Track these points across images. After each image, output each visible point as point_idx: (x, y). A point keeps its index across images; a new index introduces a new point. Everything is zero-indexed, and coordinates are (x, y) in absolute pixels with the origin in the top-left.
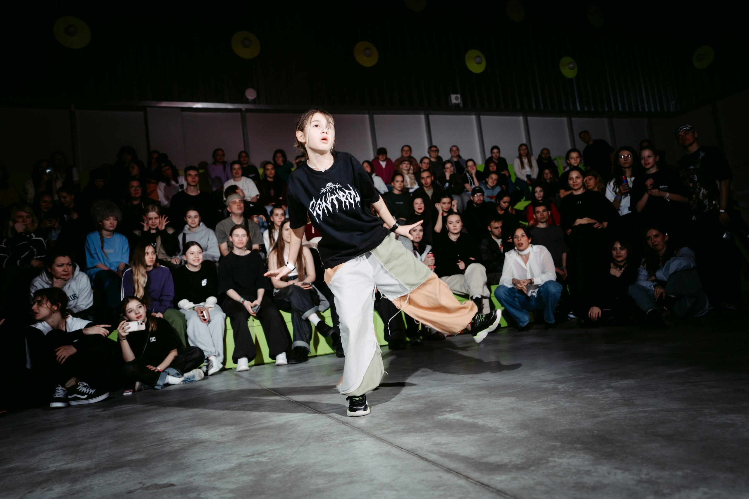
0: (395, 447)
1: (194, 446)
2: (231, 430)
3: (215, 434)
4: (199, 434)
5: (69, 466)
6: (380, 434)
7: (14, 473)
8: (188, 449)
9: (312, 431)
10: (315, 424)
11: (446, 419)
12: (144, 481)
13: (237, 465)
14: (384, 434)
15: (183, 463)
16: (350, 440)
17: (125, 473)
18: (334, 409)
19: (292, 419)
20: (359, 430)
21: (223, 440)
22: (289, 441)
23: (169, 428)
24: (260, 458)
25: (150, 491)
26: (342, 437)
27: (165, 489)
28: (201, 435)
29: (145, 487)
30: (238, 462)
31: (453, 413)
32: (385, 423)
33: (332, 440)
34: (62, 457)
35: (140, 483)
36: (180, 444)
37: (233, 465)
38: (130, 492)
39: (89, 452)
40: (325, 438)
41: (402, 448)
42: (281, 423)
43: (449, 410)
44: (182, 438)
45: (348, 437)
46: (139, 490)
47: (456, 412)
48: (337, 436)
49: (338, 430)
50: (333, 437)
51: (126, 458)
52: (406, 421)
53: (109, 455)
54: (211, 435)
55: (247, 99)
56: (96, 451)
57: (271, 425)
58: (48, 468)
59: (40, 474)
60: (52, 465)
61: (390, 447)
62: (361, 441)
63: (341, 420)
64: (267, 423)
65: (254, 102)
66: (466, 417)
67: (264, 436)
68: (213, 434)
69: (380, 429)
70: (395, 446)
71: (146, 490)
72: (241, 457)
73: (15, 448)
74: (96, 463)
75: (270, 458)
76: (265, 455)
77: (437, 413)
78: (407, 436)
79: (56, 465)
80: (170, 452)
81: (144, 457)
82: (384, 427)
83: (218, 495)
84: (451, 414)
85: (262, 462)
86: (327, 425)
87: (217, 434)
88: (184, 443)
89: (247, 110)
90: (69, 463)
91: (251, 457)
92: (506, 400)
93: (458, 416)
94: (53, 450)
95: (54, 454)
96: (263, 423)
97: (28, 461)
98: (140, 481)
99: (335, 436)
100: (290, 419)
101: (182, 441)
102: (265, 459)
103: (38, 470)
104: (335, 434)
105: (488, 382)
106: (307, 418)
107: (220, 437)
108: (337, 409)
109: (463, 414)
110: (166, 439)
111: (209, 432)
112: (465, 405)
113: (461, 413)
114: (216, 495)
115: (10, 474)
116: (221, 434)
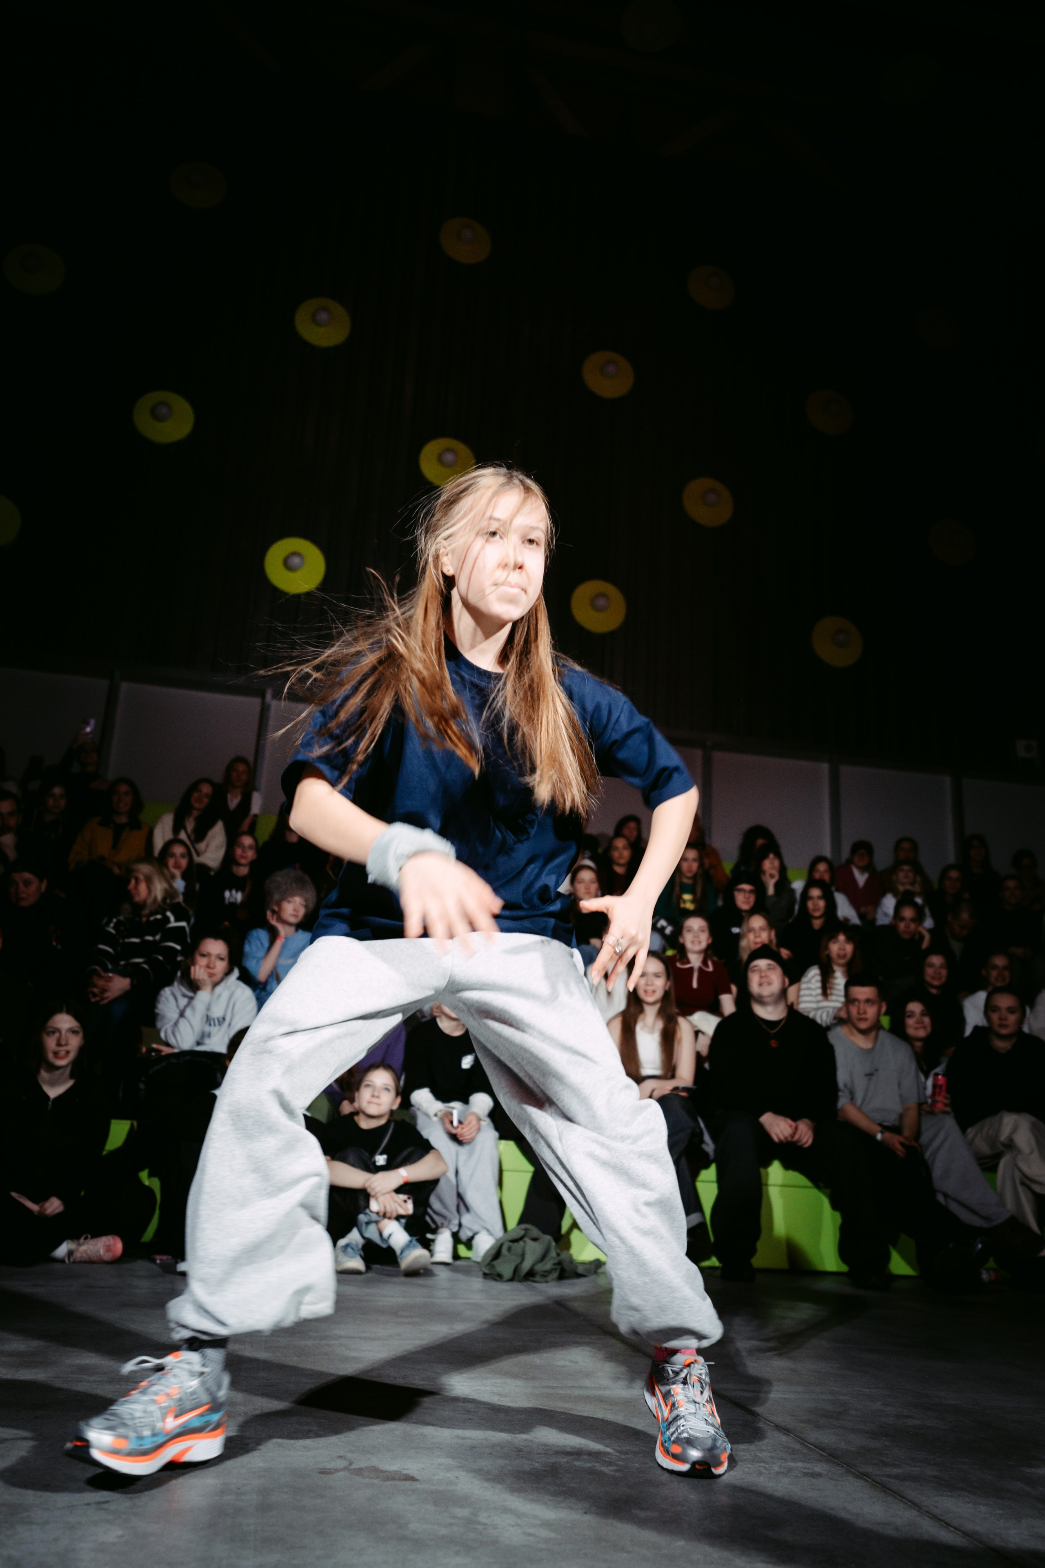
0: (928, 1517)
1: (442, 1404)
3: (483, 1388)
6: (878, 1475)
7: (91, 1379)
8: (431, 1408)
12: (349, 1455)
13: (549, 1469)
14: (889, 1476)
15: (426, 1435)
16: (806, 1471)
17: (306, 1428)
18: (746, 1391)
24: (597, 1465)
25: (367, 1480)
26: (783, 1461)
27: (397, 1483)
29: (354, 1469)
30: (548, 1461)
32: (885, 1452)
33: (761, 1462)
35: (341, 1457)
37: (537, 1465)
38: (324, 1472)
40: (742, 1453)
41: (947, 1524)
45: (800, 1464)
46: (342, 1473)
48: (769, 1454)
50: (760, 1455)
52: (939, 1459)
61: (914, 1513)
62: (833, 1480)
63: (771, 1419)
64: (595, 1388)
68: (479, 1388)
69: (876, 1462)
70: (928, 1514)
71: (358, 1475)
72: (552, 1453)
75: (620, 1470)
76: (607, 1459)
77: (1017, 1457)
78: (952, 1496)
82: (885, 1459)
83: (518, 1525)
85: (600, 1474)
91: (576, 1457)
96: (587, 1388)
98: (342, 1453)
99: (765, 1454)
102: (609, 1468)
104: (764, 1448)
111: (470, 1380)
114: (513, 1526)
115: (85, 1377)
116: (496, 1391)
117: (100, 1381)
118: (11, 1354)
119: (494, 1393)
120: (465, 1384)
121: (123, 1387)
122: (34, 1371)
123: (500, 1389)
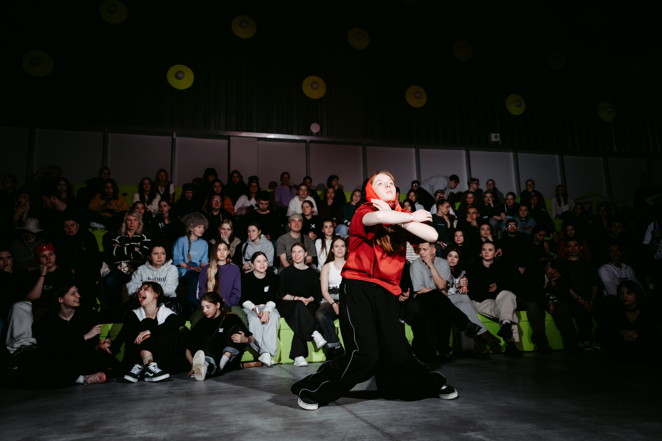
1: (248, 432)
2: (279, 421)
3: (266, 423)
4: (253, 421)
5: (151, 435)
7: (111, 435)
8: (243, 434)
9: (348, 431)
10: (351, 425)
11: (469, 437)
18: (367, 413)
19: (330, 418)
20: (389, 436)
21: (272, 430)
22: (328, 438)
23: (228, 412)
28: (254, 422)
31: (475, 432)
32: (412, 433)
34: (146, 426)
36: (237, 428)
39: (166, 425)
42: (322, 421)
43: (472, 428)
44: (239, 423)
47: (478, 431)
49: (371, 434)
50: (365, 440)
51: (194, 434)
52: (432, 434)
53: (181, 430)
54: (262, 423)
55: (312, 132)
56: (171, 425)
57: (313, 421)
58: (135, 434)
59: (129, 438)
60: (137, 432)
63: (374, 424)
65: (317, 134)
66: (487, 438)
67: (307, 431)
68: (264, 423)
69: (408, 438)
73: (111, 413)
74: (171, 435)
77: (460, 430)
79: (141, 432)
80: (229, 435)
81: (208, 436)
82: (412, 436)
84: (474, 433)
86: (361, 428)
87: (268, 423)
88: (241, 428)
89: (311, 142)
90: (150, 432)
92: (527, 426)
93: (480, 436)
94: (139, 419)
95: (140, 423)
97: (120, 426)
100: (329, 418)
101: (239, 425)
103: (128, 435)
104: (367, 437)
105: (511, 405)
106: (344, 419)
107: (270, 427)
108: (370, 413)
109: (485, 435)
110: (226, 422)
111: (261, 420)
112: (487, 426)
113: (482, 433)
115: (108, 434)
116: (270, 424)
117: (114, 436)
118: (78, 427)
119: (270, 425)
120: (259, 422)
121: (123, 437)
122: (88, 434)
123: (272, 423)
